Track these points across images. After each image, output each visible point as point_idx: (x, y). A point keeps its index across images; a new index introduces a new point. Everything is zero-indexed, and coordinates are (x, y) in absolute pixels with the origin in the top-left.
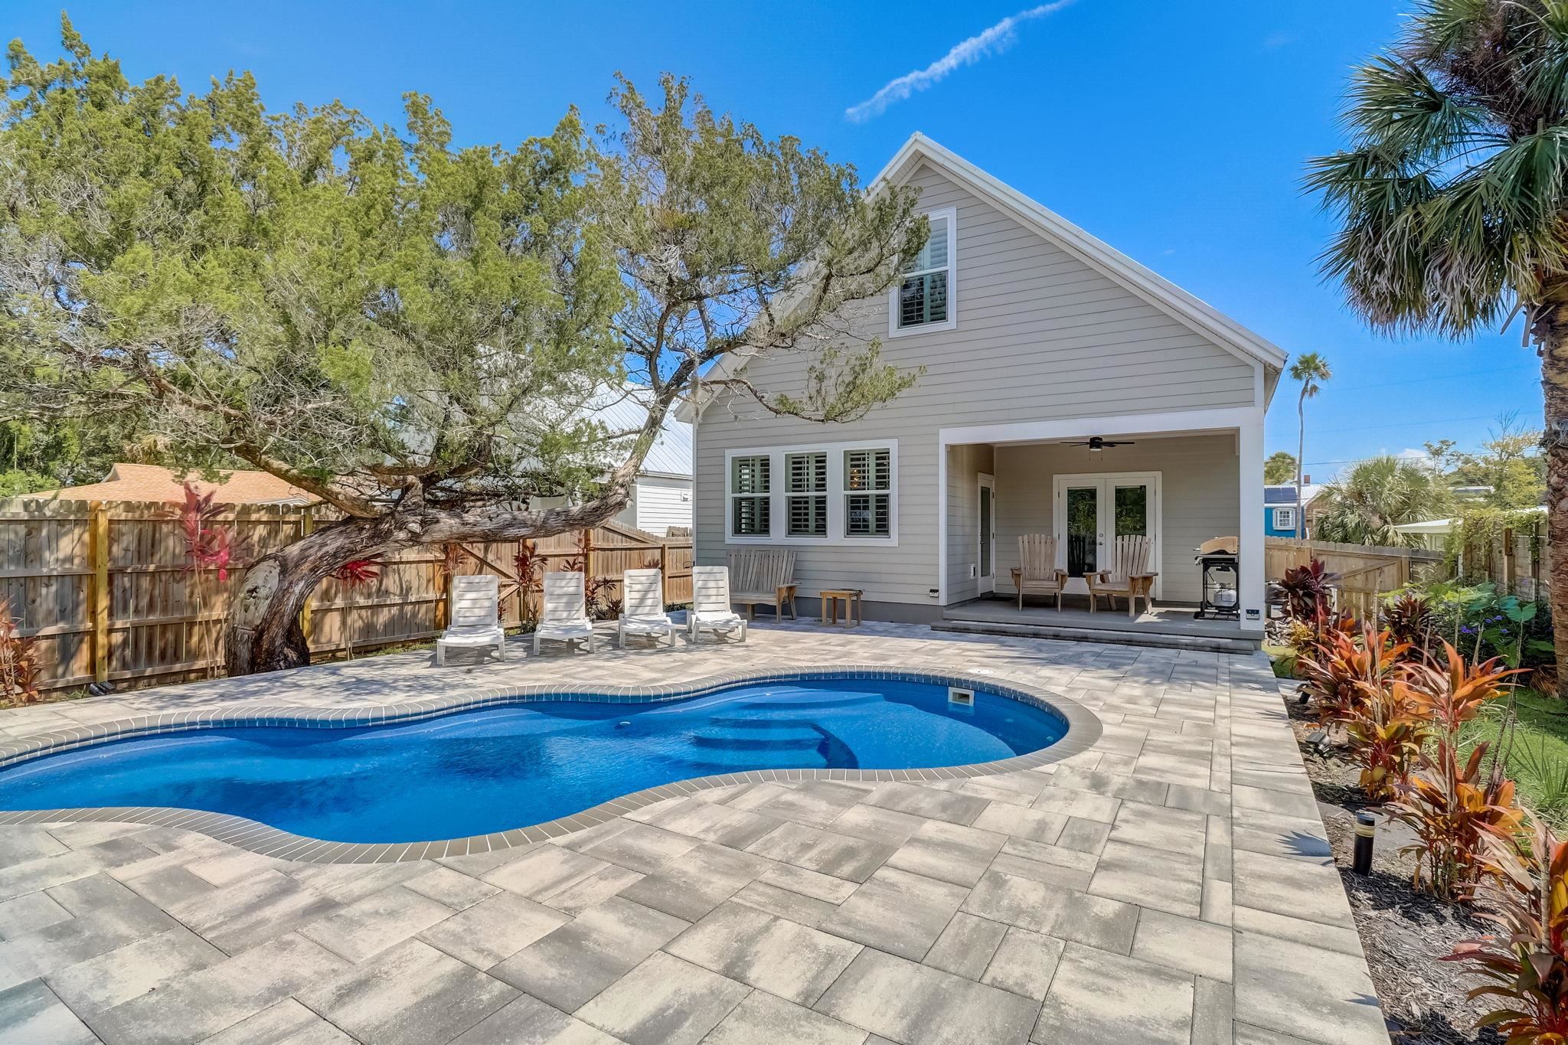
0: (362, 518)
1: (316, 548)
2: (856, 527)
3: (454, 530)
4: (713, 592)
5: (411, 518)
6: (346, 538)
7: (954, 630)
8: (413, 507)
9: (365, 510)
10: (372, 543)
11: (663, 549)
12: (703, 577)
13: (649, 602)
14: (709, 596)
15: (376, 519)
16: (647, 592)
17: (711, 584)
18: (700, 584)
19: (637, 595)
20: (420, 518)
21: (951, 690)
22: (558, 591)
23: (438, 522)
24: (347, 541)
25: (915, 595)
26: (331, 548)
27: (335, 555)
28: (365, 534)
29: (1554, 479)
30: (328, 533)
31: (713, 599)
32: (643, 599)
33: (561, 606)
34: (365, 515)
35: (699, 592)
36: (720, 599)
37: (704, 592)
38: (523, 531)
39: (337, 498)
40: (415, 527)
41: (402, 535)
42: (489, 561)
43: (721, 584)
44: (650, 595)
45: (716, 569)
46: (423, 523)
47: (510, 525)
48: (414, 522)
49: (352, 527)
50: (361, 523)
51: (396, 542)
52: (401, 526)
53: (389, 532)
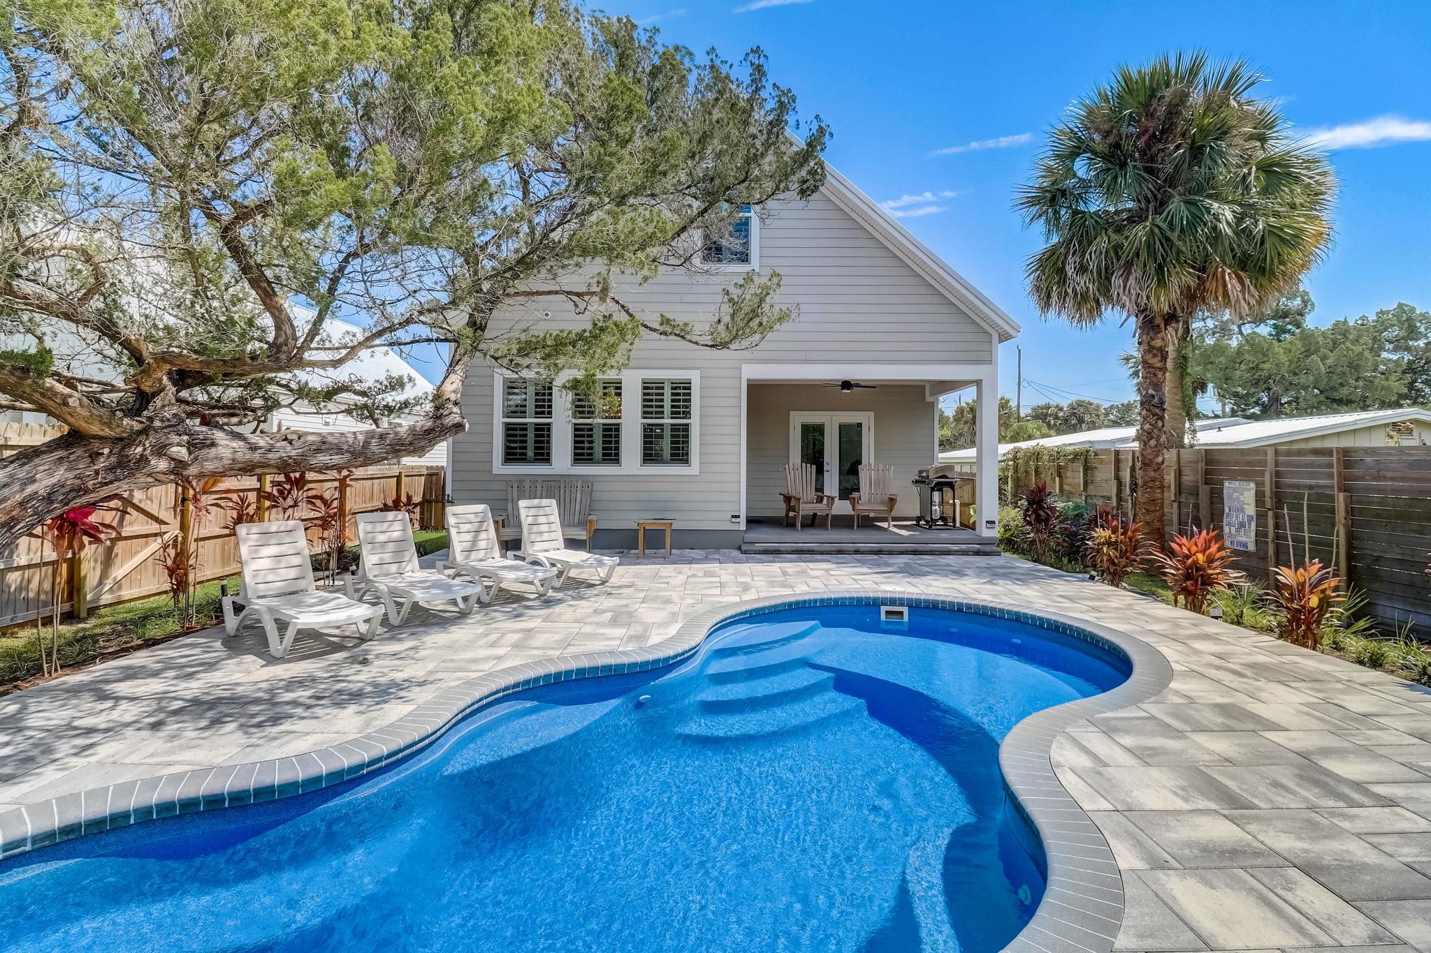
0: (100, 438)
1: (16, 487)
2: (650, 456)
3: (239, 456)
4: (544, 528)
5: (175, 439)
6: (69, 469)
7: (766, 552)
8: (174, 421)
9: (109, 425)
10: (110, 477)
11: (399, 477)
12: (532, 512)
13: (482, 544)
14: (541, 533)
15: (121, 439)
16: (478, 532)
17: (542, 519)
18: (530, 520)
19: (469, 537)
20: (186, 438)
21: (884, 609)
22: (381, 538)
23: (213, 444)
24: (71, 475)
25: (720, 522)
26: (42, 485)
27: (49, 499)
28: (101, 464)
29: (1147, 426)
30: (37, 461)
31: (546, 536)
32: (474, 542)
33: (387, 557)
34: (107, 432)
35: (529, 530)
36: (553, 536)
37: (535, 528)
38: (337, 459)
39: (65, 404)
40: (181, 452)
41: (163, 465)
42: (135, 501)
43: (552, 519)
44: (483, 535)
45: (545, 502)
46: (192, 446)
47: (318, 451)
48: (179, 445)
49: (79, 452)
50: (96, 445)
51: (150, 475)
52: (160, 451)
53: (143, 459)
